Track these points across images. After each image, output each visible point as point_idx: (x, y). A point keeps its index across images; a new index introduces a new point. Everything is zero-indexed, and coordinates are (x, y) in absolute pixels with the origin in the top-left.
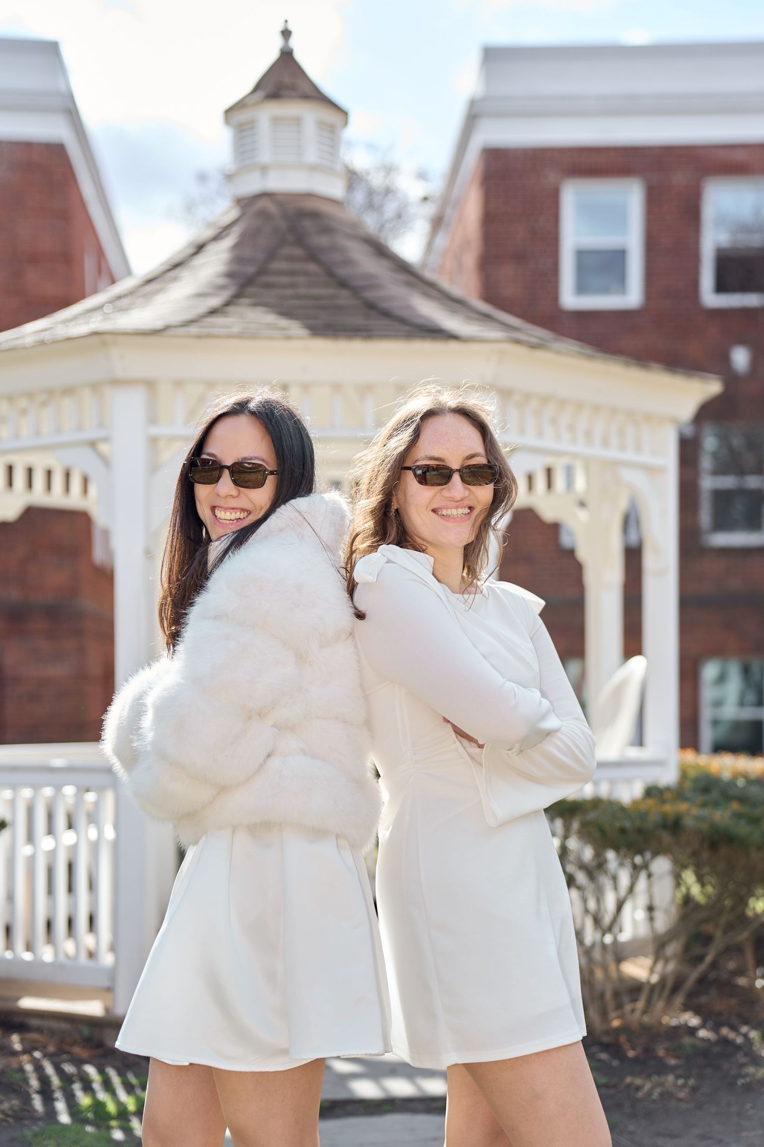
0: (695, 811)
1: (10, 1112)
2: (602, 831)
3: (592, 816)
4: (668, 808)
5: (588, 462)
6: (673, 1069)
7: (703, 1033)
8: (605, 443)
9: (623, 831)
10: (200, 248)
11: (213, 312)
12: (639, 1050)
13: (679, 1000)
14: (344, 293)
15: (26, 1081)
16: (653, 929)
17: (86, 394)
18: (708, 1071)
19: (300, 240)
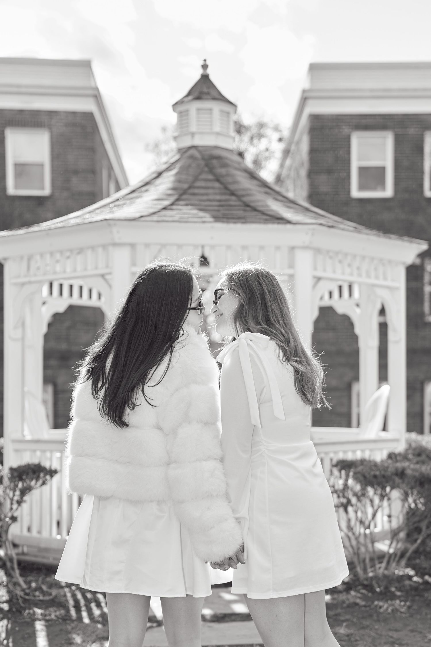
0: (412, 466)
1: (60, 617)
2: (364, 477)
3: (360, 469)
4: (399, 465)
5: (360, 284)
6: (399, 597)
7: (415, 579)
8: (368, 276)
9: (375, 476)
10: (159, 174)
11: (165, 208)
12: (382, 588)
13: (403, 562)
14: (233, 198)
15: (67, 601)
16: (390, 526)
17: (100, 250)
18: (417, 598)
19: (211, 170)
